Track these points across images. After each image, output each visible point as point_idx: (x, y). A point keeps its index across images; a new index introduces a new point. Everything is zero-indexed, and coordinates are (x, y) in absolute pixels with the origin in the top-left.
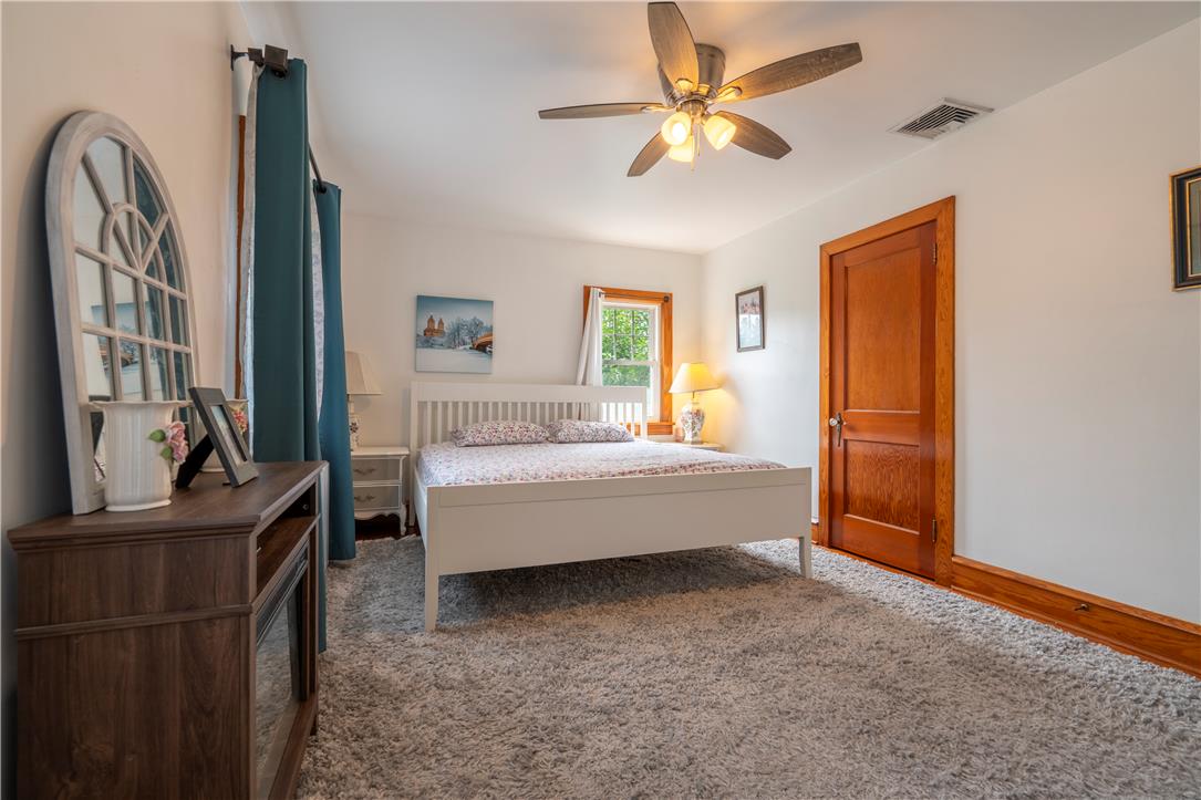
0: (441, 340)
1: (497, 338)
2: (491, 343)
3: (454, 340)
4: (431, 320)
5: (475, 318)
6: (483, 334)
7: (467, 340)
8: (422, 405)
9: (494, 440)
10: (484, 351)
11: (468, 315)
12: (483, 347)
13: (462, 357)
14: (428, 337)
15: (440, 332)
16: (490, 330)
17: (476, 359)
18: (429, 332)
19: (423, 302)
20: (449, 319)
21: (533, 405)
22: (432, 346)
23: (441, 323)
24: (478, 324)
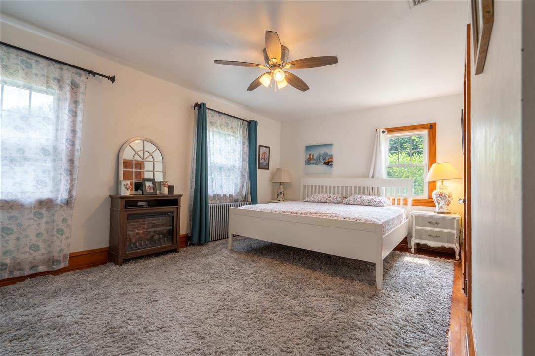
0: (314, 162)
1: (335, 159)
2: (332, 161)
3: (318, 162)
4: (310, 155)
5: (325, 152)
6: (328, 158)
7: (322, 161)
8: (304, 186)
9: (316, 201)
10: (329, 165)
11: (322, 151)
12: (329, 163)
13: (321, 168)
14: (309, 161)
15: (313, 159)
16: (331, 156)
17: (325, 168)
18: (309, 159)
19: (308, 148)
20: (315, 153)
21: (351, 187)
22: (310, 164)
23: (313, 155)
24: (326, 154)
